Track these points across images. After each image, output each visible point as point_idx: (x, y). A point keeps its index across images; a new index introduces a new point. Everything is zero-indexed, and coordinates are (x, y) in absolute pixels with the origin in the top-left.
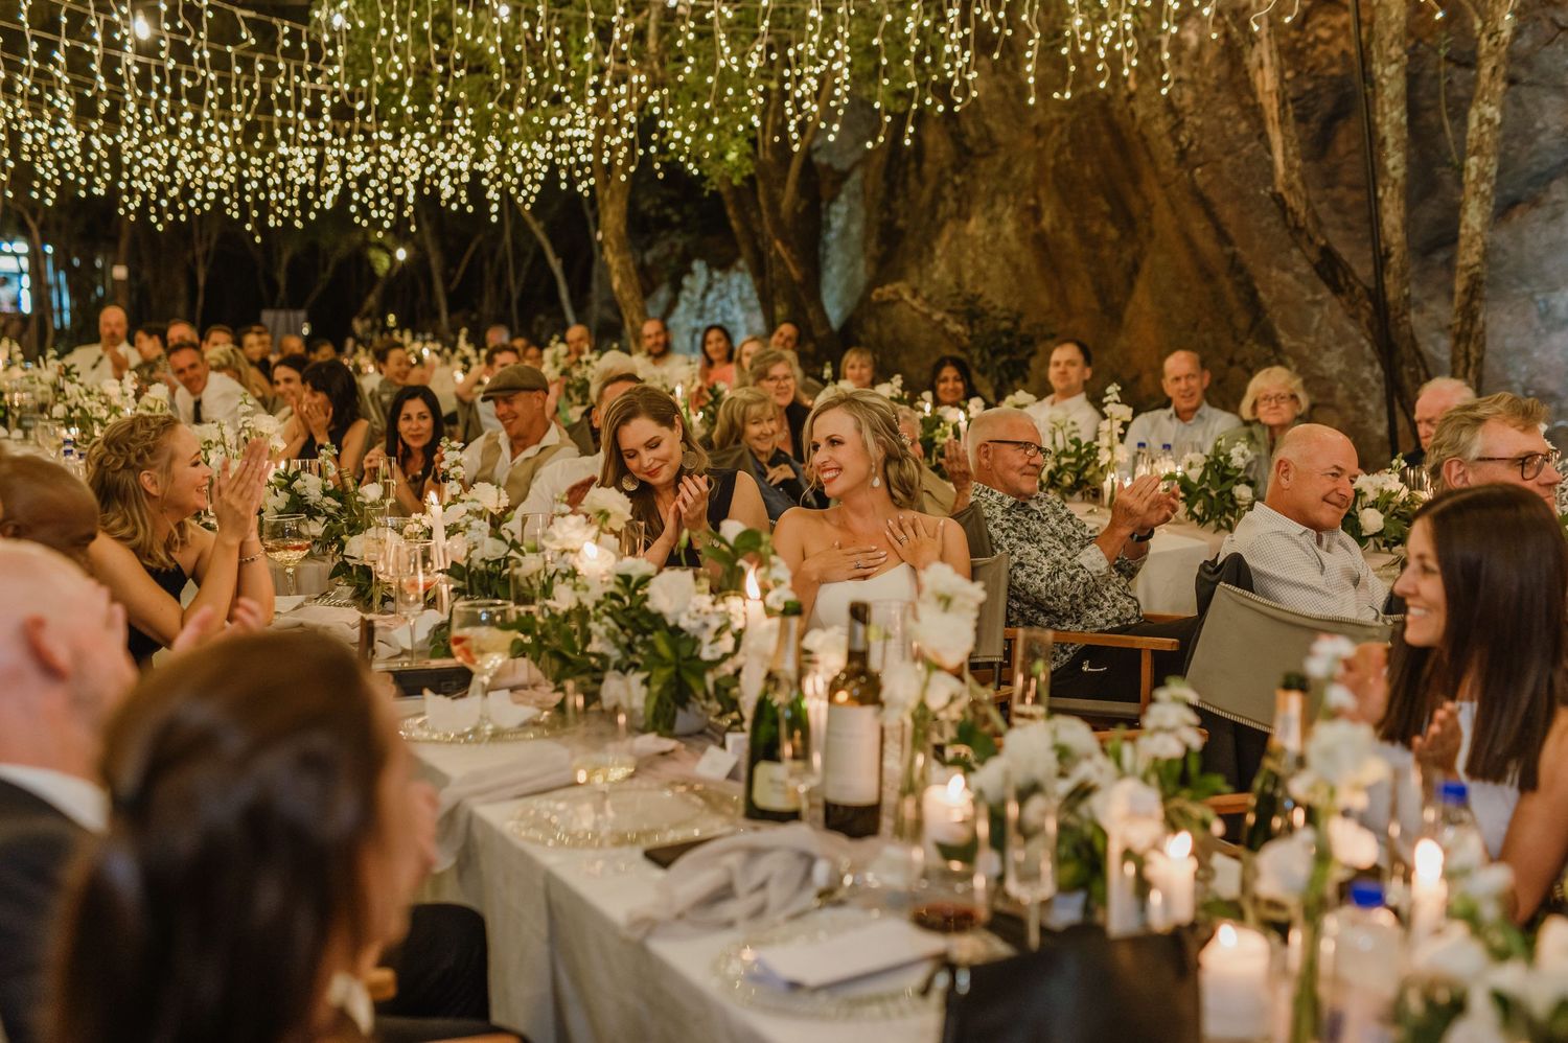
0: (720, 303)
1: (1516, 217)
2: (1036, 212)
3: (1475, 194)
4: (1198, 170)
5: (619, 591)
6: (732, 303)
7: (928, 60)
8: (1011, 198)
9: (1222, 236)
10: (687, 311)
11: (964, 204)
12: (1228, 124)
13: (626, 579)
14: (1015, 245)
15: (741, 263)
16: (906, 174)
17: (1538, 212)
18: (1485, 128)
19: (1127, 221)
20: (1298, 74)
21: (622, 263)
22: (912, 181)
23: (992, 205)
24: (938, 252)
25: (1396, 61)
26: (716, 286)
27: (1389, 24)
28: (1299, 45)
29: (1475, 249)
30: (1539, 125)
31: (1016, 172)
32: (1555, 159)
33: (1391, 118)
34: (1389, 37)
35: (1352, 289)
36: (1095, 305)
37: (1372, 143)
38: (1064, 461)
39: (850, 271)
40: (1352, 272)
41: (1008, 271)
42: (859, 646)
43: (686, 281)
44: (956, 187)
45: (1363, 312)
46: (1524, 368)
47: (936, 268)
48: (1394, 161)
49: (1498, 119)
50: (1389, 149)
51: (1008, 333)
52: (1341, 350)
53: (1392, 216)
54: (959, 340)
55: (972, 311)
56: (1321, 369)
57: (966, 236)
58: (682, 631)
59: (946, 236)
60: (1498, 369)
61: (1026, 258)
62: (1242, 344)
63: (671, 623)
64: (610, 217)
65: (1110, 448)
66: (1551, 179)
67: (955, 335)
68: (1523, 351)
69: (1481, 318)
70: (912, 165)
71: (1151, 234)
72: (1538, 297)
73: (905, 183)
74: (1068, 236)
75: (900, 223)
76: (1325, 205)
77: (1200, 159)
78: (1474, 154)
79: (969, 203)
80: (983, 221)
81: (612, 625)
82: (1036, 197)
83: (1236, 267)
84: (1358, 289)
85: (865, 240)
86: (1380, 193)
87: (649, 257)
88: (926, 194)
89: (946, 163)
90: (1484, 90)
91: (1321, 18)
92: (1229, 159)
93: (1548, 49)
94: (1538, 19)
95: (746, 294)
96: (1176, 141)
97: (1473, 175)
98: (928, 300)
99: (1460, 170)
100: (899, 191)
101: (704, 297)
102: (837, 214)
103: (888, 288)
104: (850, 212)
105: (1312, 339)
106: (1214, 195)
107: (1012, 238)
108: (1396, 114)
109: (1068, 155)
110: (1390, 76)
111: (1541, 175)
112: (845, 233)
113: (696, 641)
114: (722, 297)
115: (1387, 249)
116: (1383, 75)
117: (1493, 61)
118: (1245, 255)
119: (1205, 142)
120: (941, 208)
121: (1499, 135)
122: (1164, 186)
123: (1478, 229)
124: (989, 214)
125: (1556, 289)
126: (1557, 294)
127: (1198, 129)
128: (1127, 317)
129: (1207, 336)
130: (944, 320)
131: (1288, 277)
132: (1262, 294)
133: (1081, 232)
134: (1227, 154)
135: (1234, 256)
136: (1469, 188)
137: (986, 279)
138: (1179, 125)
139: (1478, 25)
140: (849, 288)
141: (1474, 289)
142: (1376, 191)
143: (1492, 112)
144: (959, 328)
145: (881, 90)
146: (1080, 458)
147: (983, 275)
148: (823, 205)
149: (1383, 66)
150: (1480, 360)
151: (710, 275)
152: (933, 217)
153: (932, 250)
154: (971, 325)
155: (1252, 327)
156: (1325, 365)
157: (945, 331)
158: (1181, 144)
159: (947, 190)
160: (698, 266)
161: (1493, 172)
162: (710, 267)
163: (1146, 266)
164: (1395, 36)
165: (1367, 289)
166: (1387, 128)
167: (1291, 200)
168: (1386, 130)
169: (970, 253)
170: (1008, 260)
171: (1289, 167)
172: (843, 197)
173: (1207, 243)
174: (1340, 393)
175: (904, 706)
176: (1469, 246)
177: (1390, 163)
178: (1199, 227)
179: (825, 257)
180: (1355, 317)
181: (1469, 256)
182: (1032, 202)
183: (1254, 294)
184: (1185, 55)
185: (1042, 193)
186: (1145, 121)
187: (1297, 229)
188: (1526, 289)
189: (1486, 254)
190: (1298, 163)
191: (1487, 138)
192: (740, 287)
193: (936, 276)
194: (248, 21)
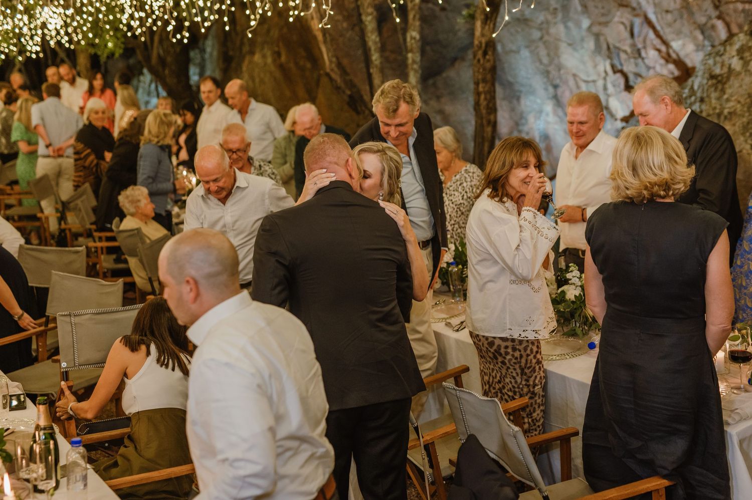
2: (279, 54)
3: (412, 69)
8: (270, 47)
14: (273, 68)
18: (413, 41)
19: (313, 60)
24: (244, 68)
25: (371, 14)
31: (272, 33)
33: (372, 38)
34: (367, 4)
35: (364, 112)
41: (272, 80)
43: (142, 78)
44: (248, 39)
48: (376, 57)
49: (418, 37)
50: (373, 52)
57: (254, 62)
59: (246, 63)
61: (278, 74)
74: (292, 65)
75: (231, 53)
78: (410, 52)
79: (254, 46)
80: (260, 56)
82: (278, 46)
84: (367, 112)
85: (218, 60)
86: (371, 71)
88: (238, 43)
90: (411, 25)
92: (341, 40)
97: (410, 61)
99: (406, 59)
100: (228, 38)
101: (150, 86)
102: (208, 45)
104: (213, 45)
107: (271, 65)
108: (374, 37)
110: (369, 21)
112: (211, 55)
116: (367, 20)
117: (414, 13)
120: (244, 48)
121: (419, 44)
124: (262, 53)
133: (296, 64)
135: (351, 80)
136: (410, 67)
137: (264, 83)
143: (415, 34)
147: (262, 81)
148: (202, 42)
149: (366, 17)
151: (151, 76)
152: (240, 52)
153: (241, 68)
159: (245, 40)
160: (146, 71)
161: (418, 59)
164: (369, 4)
166: (371, 43)
167: (333, 75)
169: (256, 70)
170: (271, 75)
177: (374, 58)
182: (276, 49)
185: (280, 45)
187: (337, 88)
190: (334, 59)
191: (414, 45)
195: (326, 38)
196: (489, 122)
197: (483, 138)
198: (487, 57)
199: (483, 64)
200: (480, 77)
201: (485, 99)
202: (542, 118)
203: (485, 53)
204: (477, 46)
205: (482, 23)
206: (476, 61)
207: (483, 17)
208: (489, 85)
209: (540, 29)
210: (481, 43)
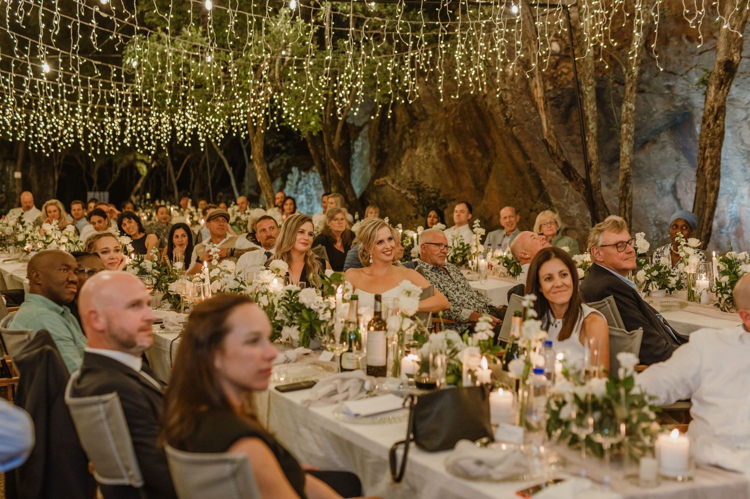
0: (305, 186)
1: (647, 148)
2: (446, 146)
3: (626, 139)
4: (514, 128)
5: (287, 297)
6: (310, 186)
7: (397, 81)
8: (435, 140)
9: (526, 156)
10: (290, 190)
11: (414, 142)
12: (526, 108)
13: (290, 292)
14: (437, 160)
15: (314, 168)
16: (388, 129)
17: (656, 146)
18: (629, 112)
19: (486, 150)
20: (555, 87)
21: (261, 169)
22: (391, 132)
23: (427, 142)
24: (403, 163)
25: (591, 85)
26: (303, 179)
27: (587, 70)
28: (555, 75)
29: (627, 162)
30: (654, 110)
31: (437, 128)
32: (661, 124)
33: (590, 108)
34: (588, 75)
35: (577, 179)
36: (473, 186)
37: (583, 119)
38: (458, 252)
39: (364, 171)
40: (576, 171)
41: (434, 171)
42: (378, 310)
43: (289, 177)
44: (410, 134)
45: (582, 188)
46: (654, 212)
47: (402, 170)
48: (592, 126)
49: (634, 109)
50: (590, 121)
51: (435, 199)
52: (577, 205)
53: (592, 149)
54: (414, 202)
55: (418, 189)
56: (569, 213)
57: (415, 156)
58: (312, 310)
59: (406, 157)
60: (643, 212)
61: (442, 166)
62: (535, 202)
63: (307, 307)
64: (256, 149)
65: (476, 246)
66: (661, 132)
67: (411, 200)
68: (653, 204)
69: (630, 191)
70: (391, 124)
71: (496, 155)
72: (658, 182)
73: (388, 133)
74: (460, 156)
75: (386, 150)
76: (568, 143)
77: (515, 123)
78: (625, 123)
79: (416, 141)
80: (422, 149)
81: (285, 309)
82: (446, 139)
83: (532, 169)
84: (579, 179)
85: (370, 158)
86: (587, 139)
87: (271, 165)
88: (397, 137)
89: (406, 124)
90: (628, 97)
91: (563, 64)
92: (527, 124)
93: (655, 79)
94: (651, 66)
95: (316, 182)
96: (505, 116)
98: (399, 184)
99: (620, 129)
100: (385, 136)
101: (297, 183)
102: (357, 146)
103: (381, 179)
104: (363, 145)
105: (565, 200)
106: (521, 138)
107: (436, 157)
108: (592, 106)
109: (459, 121)
110: (589, 91)
111: (656, 130)
112: (361, 154)
113: (317, 314)
114: (306, 184)
115: (590, 162)
116: (586, 90)
117: (631, 85)
118: (536, 165)
119: (517, 116)
120: (404, 143)
121: (634, 115)
122: (501, 135)
123: (628, 154)
124: (425, 146)
125: (665, 178)
126: (665, 180)
127: (514, 110)
128: (486, 191)
129: (521, 199)
130: (406, 193)
131: (554, 173)
132: (543, 181)
133: (465, 154)
134: (526, 121)
135: (531, 164)
136: (623, 137)
137: (425, 175)
138: (505, 109)
139: (624, 70)
140: (364, 178)
141: (627, 179)
142: (585, 138)
143: (631, 105)
144: (413, 197)
145: (377, 94)
146: (464, 251)
147: (422, 173)
148: (351, 142)
149: (586, 87)
150: (630, 209)
151: (300, 174)
152: (401, 147)
153: (400, 162)
154: (418, 195)
155: (539, 196)
156: (571, 211)
157: (407, 198)
158: (506, 116)
159: (407, 136)
160: (294, 170)
161: (633, 130)
162: (300, 170)
163: (494, 169)
164: (590, 74)
165: (583, 179)
166: (589, 112)
167: (550, 142)
168: (588, 113)
169: (417, 163)
170: (434, 167)
171: (549, 129)
172: (360, 138)
173: (519, 159)
174: (578, 223)
175: (395, 330)
176: (624, 161)
177: (590, 127)
178: (515, 152)
179: (352, 165)
180: (579, 191)
181: (625, 165)
182: (444, 141)
183: (540, 180)
184: (507, 79)
185: (448, 137)
186: (491, 106)
187: (553, 154)
188: (652, 178)
189: (632, 165)
190: (552, 127)
191: (630, 116)
192: (314, 179)
193: (402, 173)
194: (98, 66)
195: (547, 106)
196: (712, 188)
197: (704, 203)
198: (718, 122)
199: (713, 129)
200: (708, 141)
201: (711, 164)
202: (735, 201)
203: (716, 118)
204: (709, 110)
205: (716, 88)
206: (705, 126)
207: (717, 82)
208: (716, 150)
209: (747, 109)
210: (713, 108)
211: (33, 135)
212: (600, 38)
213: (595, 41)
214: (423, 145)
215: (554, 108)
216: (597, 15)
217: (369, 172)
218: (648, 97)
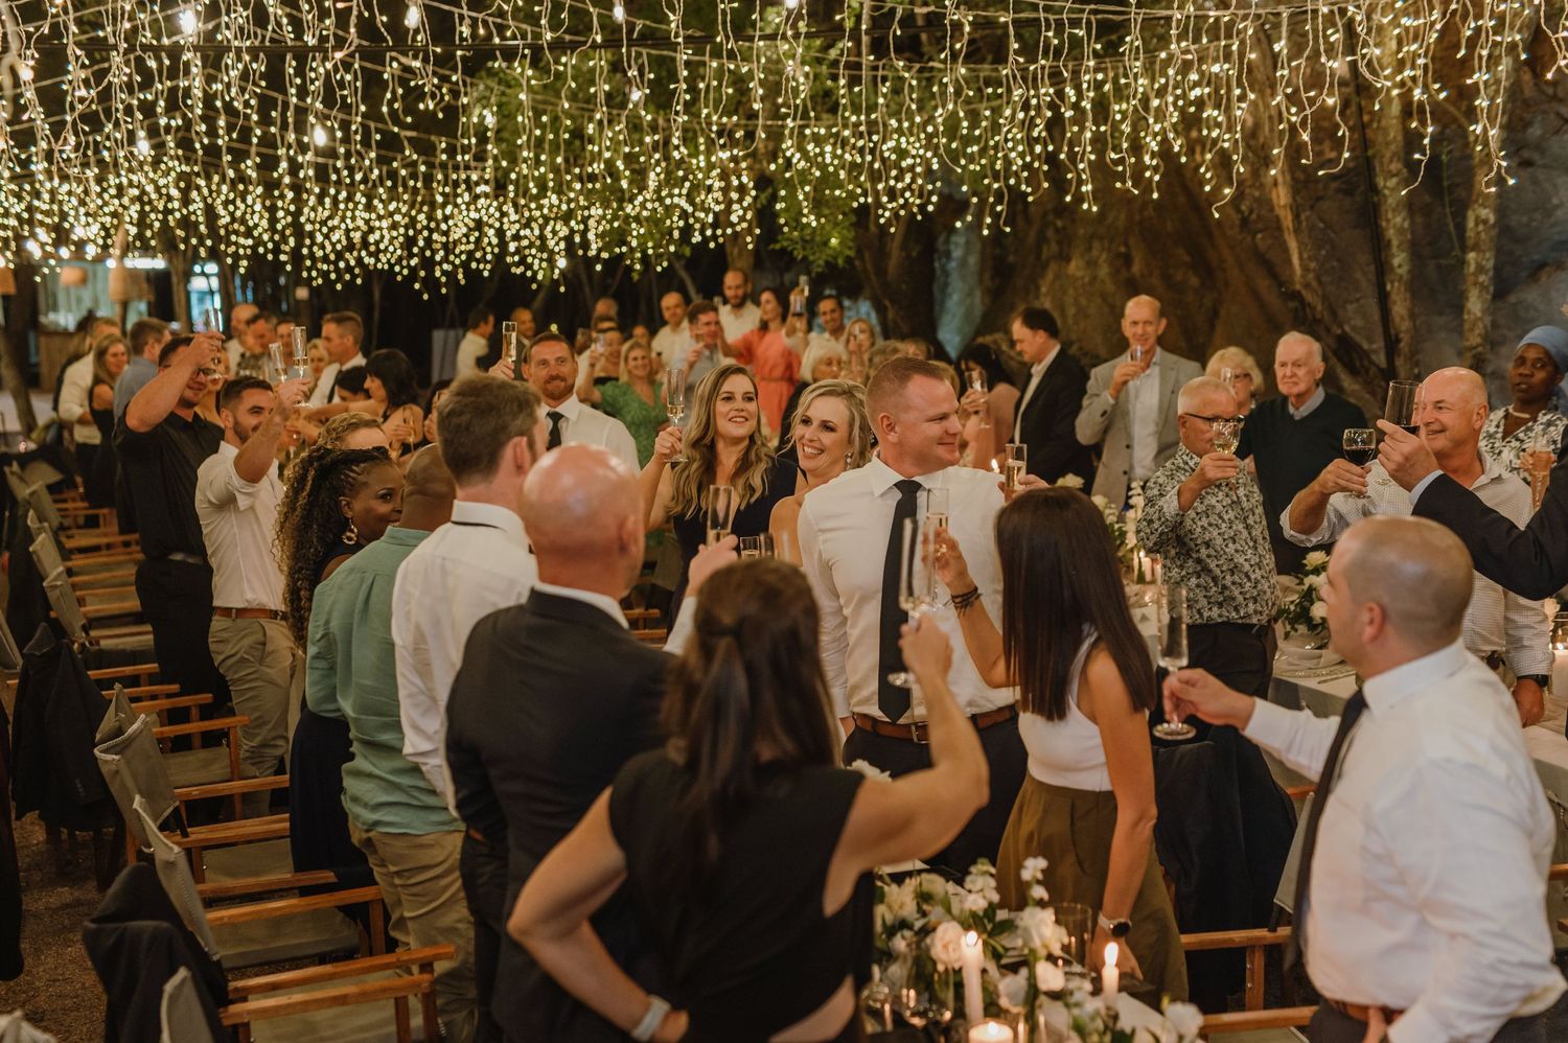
1: (1544, 279)
2: (1127, 259)
3: (1475, 284)
4: (1259, 236)
8: (1106, 246)
11: (1065, 247)
14: (1110, 287)
15: (865, 297)
17: (1562, 275)
18: (1481, 228)
19: (1208, 272)
23: (1090, 249)
24: (1044, 290)
25: (1396, 175)
27: (1387, 144)
29: (1477, 332)
30: (1555, 201)
31: (1110, 218)
33: (1395, 222)
34: (1388, 155)
35: (1367, 371)
37: (1380, 246)
39: (969, 301)
40: (1366, 354)
41: (1106, 310)
44: (1057, 231)
48: (1399, 260)
49: (1492, 219)
50: (1394, 250)
53: (1400, 307)
57: (1067, 276)
59: (1050, 276)
71: (1227, 284)
75: (1011, 259)
77: (1260, 226)
78: (1472, 250)
79: (1069, 245)
80: (1081, 263)
82: (1126, 245)
84: (1373, 370)
85: (981, 273)
86: (1389, 287)
88: (1032, 236)
90: (1480, 196)
93: (1555, 138)
94: (1545, 112)
96: (1238, 211)
97: (1472, 268)
99: (1463, 262)
102: (956, 244)
104: (968, 243)
106: (1274, 256)
107: (1107, 280)
108: (1398, 220)
110: (1392, 187)
111: (1562, 242)
112: (963, 262)
115: (1397, 335)
116: (1385, 187)
119: (1263, 212)
120: (1045, 249)
121: (1494, 233)
123: (1479, 314)
124: (1087, 257)
136: (1471, 279)
137: (1086, 316)
138: (1239, 196)
140: (967, 316)
142: (1384, 286)
143: (1484, 213)
147: (1082, 314)
149: (1385, 180)
152: (1038, 258)
153: (1038, 288)
158: (1242, 212)
159: (1050, 233)
161: (1490, 264)
163: (1223, 313)
164: (1394, 154)
165: (1381, 370)
166: (1391, 232)
167: (1309, 297)
168: (1391, 233)
170: (1104, 300)
171: (1305, 269)
176: (1472, 330)
177: (1396, 262)
178: (1263, 284)
181: (1472, 338)
182: (1123, 249)
185: (1132, 241)
190: (1313, 265)
191: (1483, 236)
194: (410, 139)
195: (1300, 223)
211: (310, 248)
212: (1414, 79)
213: (1402, 84)
214: (1082, 256)
215: (1340, 196)
216: (1407, 29)
217: (978, 303)
218: (1541, 174)
